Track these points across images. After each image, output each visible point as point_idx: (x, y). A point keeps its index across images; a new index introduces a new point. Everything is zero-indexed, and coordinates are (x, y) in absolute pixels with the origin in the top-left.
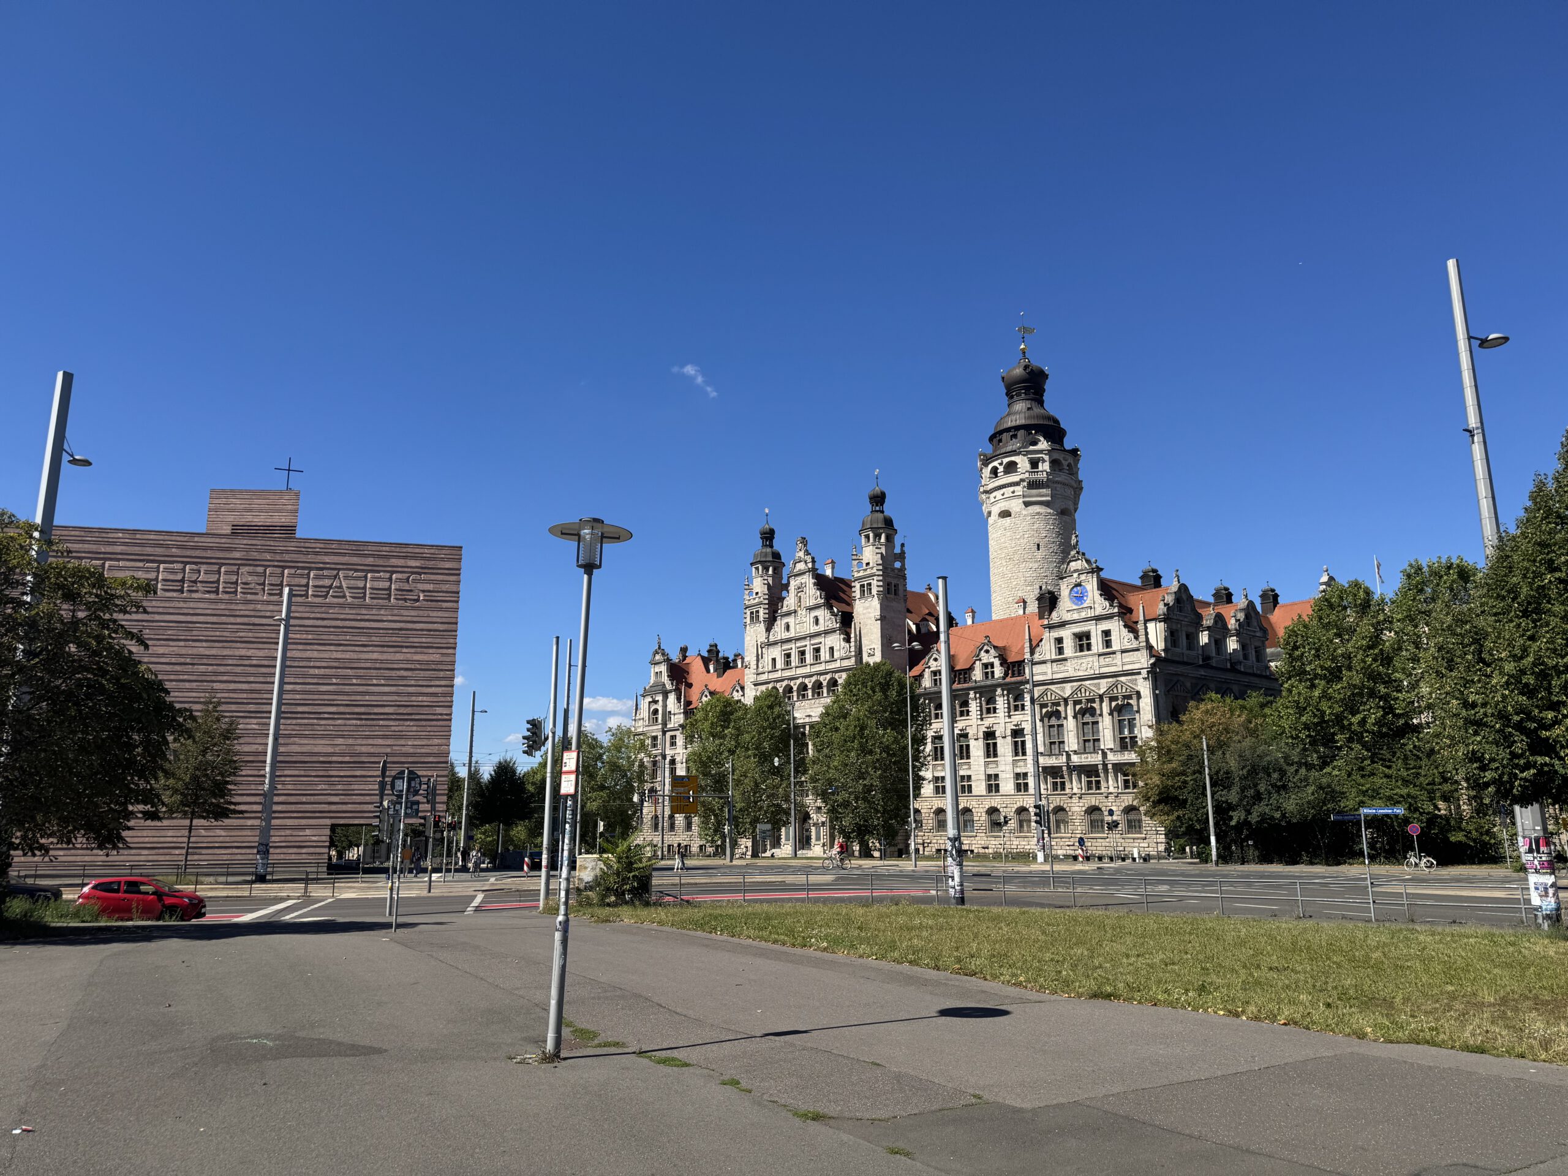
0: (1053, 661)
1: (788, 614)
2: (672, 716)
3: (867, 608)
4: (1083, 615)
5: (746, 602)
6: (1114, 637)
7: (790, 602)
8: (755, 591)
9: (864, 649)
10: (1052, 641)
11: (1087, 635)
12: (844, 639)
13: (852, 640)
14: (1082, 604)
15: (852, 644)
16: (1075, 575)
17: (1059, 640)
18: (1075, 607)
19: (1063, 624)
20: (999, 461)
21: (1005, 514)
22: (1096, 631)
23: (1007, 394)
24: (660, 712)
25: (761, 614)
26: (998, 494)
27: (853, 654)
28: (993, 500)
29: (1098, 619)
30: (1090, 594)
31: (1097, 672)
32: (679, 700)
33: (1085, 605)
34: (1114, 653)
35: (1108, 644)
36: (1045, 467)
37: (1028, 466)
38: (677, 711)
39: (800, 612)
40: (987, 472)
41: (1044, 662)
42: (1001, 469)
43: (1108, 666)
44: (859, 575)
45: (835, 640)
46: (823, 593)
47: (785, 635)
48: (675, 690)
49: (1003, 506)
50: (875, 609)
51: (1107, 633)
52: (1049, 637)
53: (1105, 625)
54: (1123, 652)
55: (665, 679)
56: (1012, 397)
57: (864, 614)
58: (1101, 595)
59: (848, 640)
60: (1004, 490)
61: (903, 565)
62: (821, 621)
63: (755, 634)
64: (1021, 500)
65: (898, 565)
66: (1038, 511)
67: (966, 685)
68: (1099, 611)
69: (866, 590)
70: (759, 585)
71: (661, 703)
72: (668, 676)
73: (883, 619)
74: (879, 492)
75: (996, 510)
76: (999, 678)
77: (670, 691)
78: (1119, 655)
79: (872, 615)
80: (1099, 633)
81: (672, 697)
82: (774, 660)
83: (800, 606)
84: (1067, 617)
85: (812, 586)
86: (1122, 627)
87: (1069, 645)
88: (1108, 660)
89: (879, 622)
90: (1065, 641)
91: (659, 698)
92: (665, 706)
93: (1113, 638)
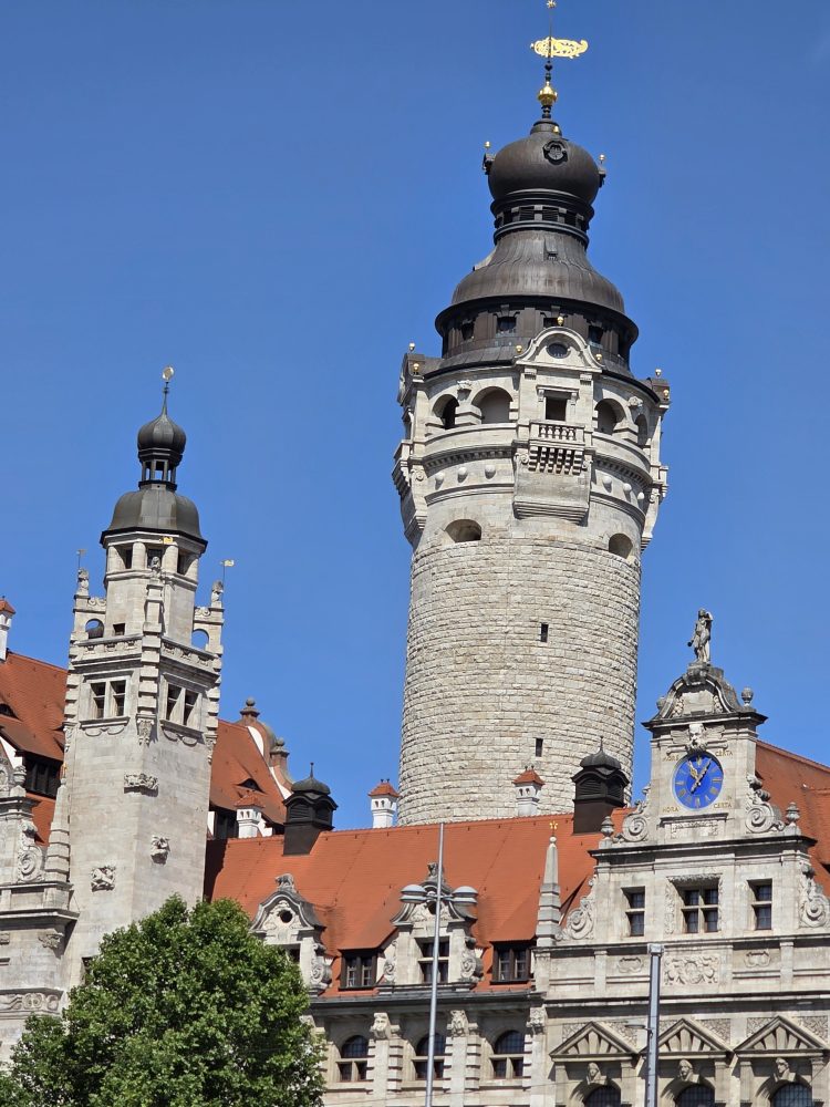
0: (613, 950)
3: (106, 752)
4: (705, 834)
6: (780, 902)
9: (84, 867)
10: (615, 897)
11: (709, 889)
14: (704, 804)
16: (695, 727)
17: (635, 896)
18: (685, 811)
19: (649, 854)
20: (463, 384)
21: (468, 531)
22: (734, 879)
23: (495, 208)
26: (452, 474)
29: (743, 848)
30: (729, 782)
31: (727, 991)
33: (710, 810)
34: (774, 943)
35: (762, 914)
36: (581, 416)
37: (540, 408)
41: (587, 951)
42: (465, 405)
43: (754, 976)
44: (90, 656)
49: (461, 508)
50: (129, 758)
51: (761, 888)
52: (609, 883)
53: (759, 868)
54: (800, 942)
56: (509, 217)
57: (94, 768)
58: (758, 786)
60: (469, 465)
64: (511, 499)
66: (553, 533)
67: (364, 996)
68: (747, 829)
73: (148, 787)
74: (170, 432)
75: (441, 517)
76: (462, 983)
78: (787, 951)
79: (118, 773)
80: (743, 885)
84: (663, 835)
86: (803, 879)
87: (659, 911)
88: (758, 960)
90: (648, 899)
93: (776, 902)
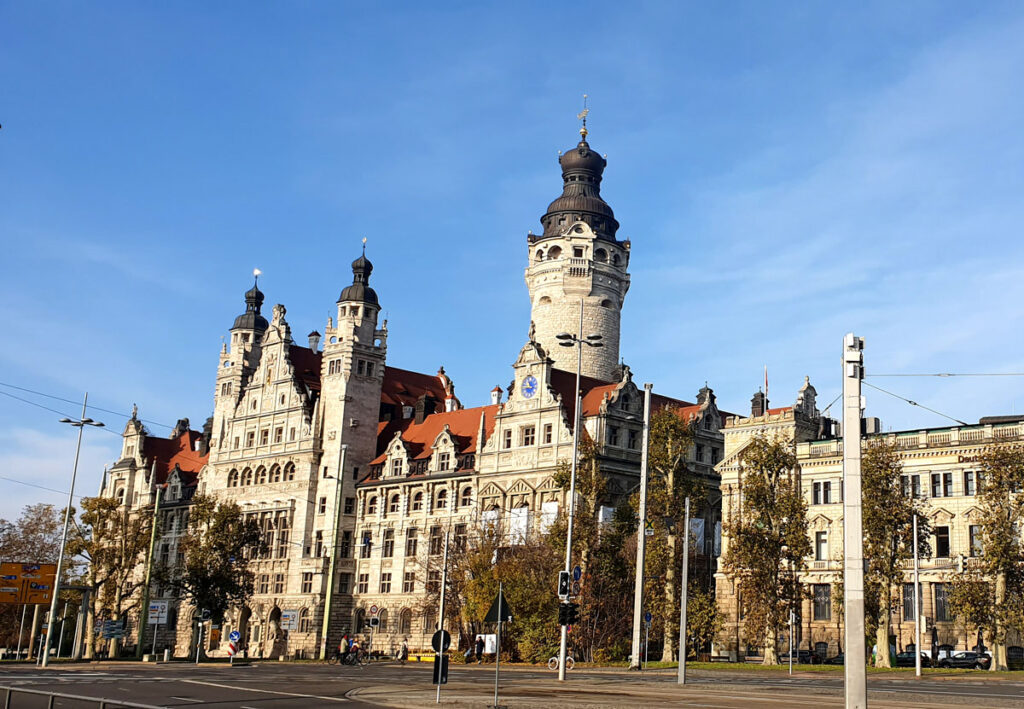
0: (500, 454)
1: (257, 387)
2: (138, 498)
3: (334, 387)
4: (530, 407)
5: (220, 373)
6: (554, 433)
7: (260, 375)
8: (231, 361)
9: (326, 432)
10: (502, 432)
11: (532, 429)
12: (306, 419)
13: (313, 421)
14: (530, 395)
15: (313, 426)
16: (528, 365)
17: (508, 432)
18: (525, 398)
19: (513, 416)
20: (544, 244)
21: (546, 299)
22: (540, 424)
23: (563, 176)
24: (125, 493)
25: (233, 387)
26: (541, 278)
27: (312, 436)
28: (536, 284)
29: (543, 412)
30: (539, 385)
31: (535, 467)
32: (148, 478)
33: (533, 397)
34: (552, 447)
35: (549, 439)
36: (588, 255)
37: (571, 253)
38: (144, 492)
39: (268, 387)
40: (533, 255)
41: (492, 454)
42: (546, 252)
43: (545, 461)
44: (331, 349)
45: (297, 420)
46: (292, 369)
47: (251, 412)
48: (145, 468)
49: (545, 292)
50: (341, 389)
51: (549, 427)
52: (500, 428)
53: (548, 419)
54: (559, 446)
55: (137, 456)
56: (567, 180)
57: (330, 393)
58: (548, 388)
59: (309, 421)
60: (547, 275)
61: (384, 342)
62: (287, 399)
63: (223, 408)
64: (561, 288)
65: (377, 343)
66: (578, 300)
67: (421, 476)
68: (545, 405)
69: (335, 366)
70: (236, 354)
71: (127, 482)
72: (141, 452)
73: (348, 400)
74: (365, 262)
75: (538, 296)
76: (453, 470)
77: (140, 468)
78: (555, 450)
79: (337, 396)
80: (542, 427)
81: (140, 475)
82: (237, 439)
83: (269, 381)
84: (516, 409)
85: (283, 358)
86: (561, 422)
87: (515, 438)
88: (547, 454)
89: (343, 403)
90: (513, 433)
91: (126, 475)
92: (131, 486)
